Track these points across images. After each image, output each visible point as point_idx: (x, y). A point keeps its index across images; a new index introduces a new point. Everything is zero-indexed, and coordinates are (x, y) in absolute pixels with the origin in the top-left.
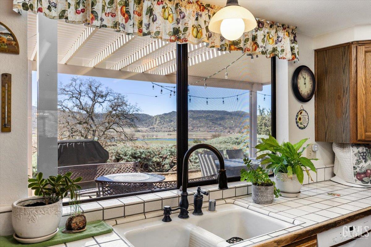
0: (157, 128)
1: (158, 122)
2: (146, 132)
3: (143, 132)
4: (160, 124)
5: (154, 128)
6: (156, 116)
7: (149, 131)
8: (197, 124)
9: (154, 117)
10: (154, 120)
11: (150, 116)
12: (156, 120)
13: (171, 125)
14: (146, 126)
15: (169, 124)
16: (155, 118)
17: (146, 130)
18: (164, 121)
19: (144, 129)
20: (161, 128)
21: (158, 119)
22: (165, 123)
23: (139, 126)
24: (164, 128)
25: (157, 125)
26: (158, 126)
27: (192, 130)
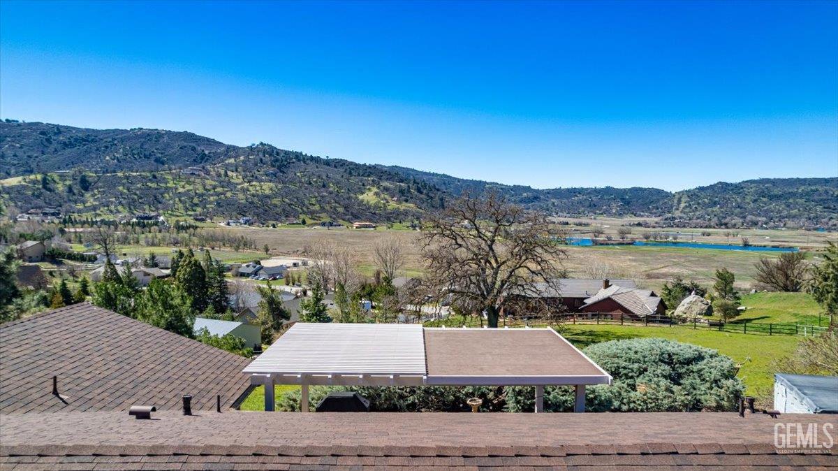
0: (680, 218)
1: (683, 205)
2: (654, 227)
3: (649, 227)
4: (688, 210)
5: (674, 218)
6: (679, 193)
7: (661, 224)
8: (780, 212)
9: (674, 196)
10: (676, 201)
11: (666, 193)
12: (679, 201)
13: (713, 211)
14: (655, 213)
15: (710, 210)
16: (677, 196)
17: (656, 223)
18: (699, 204)
19: (652, 220)
20: (690, 219)
21: (683, 200)
22: (699, 208)
23: (642, 214)
24: (698, 218)
25: (681, 212)
26: (684, 213)
27: (766, 224)
